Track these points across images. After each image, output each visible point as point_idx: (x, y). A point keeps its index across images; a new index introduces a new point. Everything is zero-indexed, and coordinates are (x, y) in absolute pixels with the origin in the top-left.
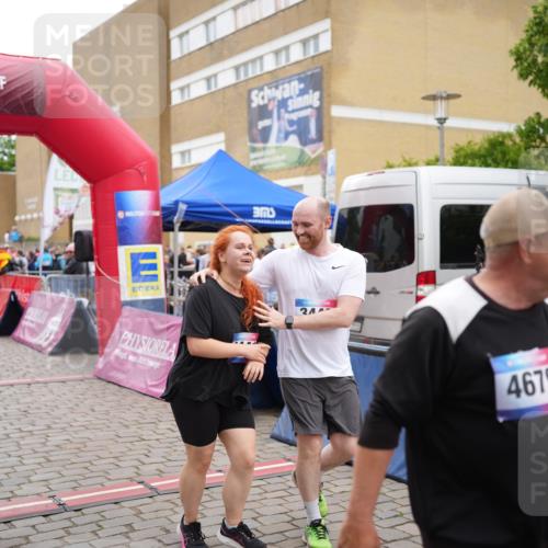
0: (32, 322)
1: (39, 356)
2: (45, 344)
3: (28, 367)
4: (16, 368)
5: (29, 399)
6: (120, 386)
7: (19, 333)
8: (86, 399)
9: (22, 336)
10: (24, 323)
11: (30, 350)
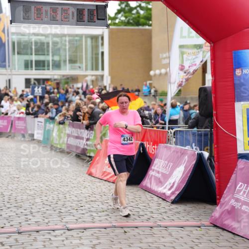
0: (158, 172)
1: (163, 204)
2: (168, 193)
3: (152, 212)
4: (141, 213)
5: (150, 240)
6: (234, 234)
7: (146, 182)
8: (200, 243)
9: (149, 185)
10: (151, 173)
11: (156, 198)
